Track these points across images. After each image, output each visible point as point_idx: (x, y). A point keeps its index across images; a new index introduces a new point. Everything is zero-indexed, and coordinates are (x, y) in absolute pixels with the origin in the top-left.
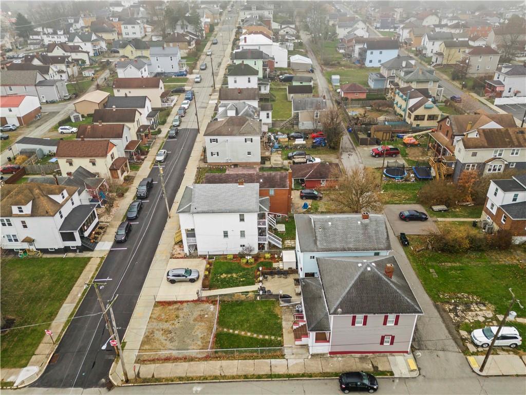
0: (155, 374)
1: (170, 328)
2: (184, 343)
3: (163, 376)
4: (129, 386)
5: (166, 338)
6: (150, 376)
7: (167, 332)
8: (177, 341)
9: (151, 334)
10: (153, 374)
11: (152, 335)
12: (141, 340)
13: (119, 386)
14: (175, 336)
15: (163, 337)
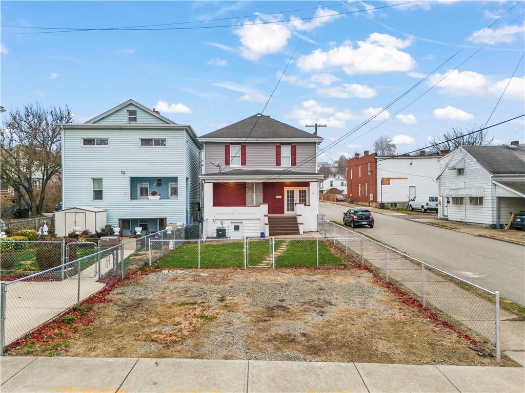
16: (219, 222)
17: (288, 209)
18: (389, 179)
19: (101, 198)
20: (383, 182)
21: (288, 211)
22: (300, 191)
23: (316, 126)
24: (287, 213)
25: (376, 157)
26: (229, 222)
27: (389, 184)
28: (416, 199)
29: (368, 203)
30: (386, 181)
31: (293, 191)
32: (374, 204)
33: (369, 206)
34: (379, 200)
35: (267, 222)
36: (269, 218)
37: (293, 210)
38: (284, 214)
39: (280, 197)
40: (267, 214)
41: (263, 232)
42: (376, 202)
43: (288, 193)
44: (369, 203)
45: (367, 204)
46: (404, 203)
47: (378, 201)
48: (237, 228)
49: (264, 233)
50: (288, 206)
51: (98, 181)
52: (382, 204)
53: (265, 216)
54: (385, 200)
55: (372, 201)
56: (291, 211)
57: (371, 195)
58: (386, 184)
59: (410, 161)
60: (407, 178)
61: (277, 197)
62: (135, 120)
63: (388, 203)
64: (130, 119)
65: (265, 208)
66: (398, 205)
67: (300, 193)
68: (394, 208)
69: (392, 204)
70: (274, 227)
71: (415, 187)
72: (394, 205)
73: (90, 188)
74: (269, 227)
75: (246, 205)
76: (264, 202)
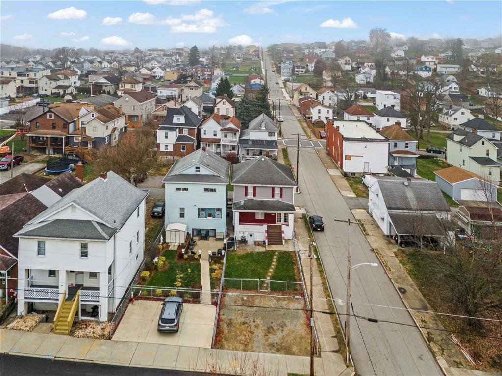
0: (333, 336)
1: (262, 328)
2: (286, 314)
3: (332, 328)
4: (352, 358)
5: (280, 331)
6: (336, 340)
7: (269, 330)
8: (285, 320)
9: (274, 346)
10: (332, 337)
11: (276, 345)
12: (284, 356)
13: (355, 369)
14: (276, 323)
15: (278, 334)
16: (242, 233)
18: (350, 156)
19: (184, 217)
20: (346, 158)
22: (284, 214)
23: (299, 135)
24: (277, 223)
26: (247, 233)
27: (350, 159)
30: (348, 158)
31: (281, 214)
32: (341, 170)
34: (344, 170)
38: (275, 223)
39: (274, 215)
40: (266, 229)
41: (264, 239)
46: (361, 173)
48: (251, 235)
51: (182, 209)
52: (345, 173)
54: (348, 171)
55: (340, 167)
57: (339, 162)
58: (348, 160)
59: (365, 144)
60: (363, 156)
61: (272, 215)
62: (199, 171)
63: (349, 173)
64: (196, 171)
66: (356, 175)
68: (353, 176)
69: (352, 174)
71: (368, 162)
73: (178, 212)
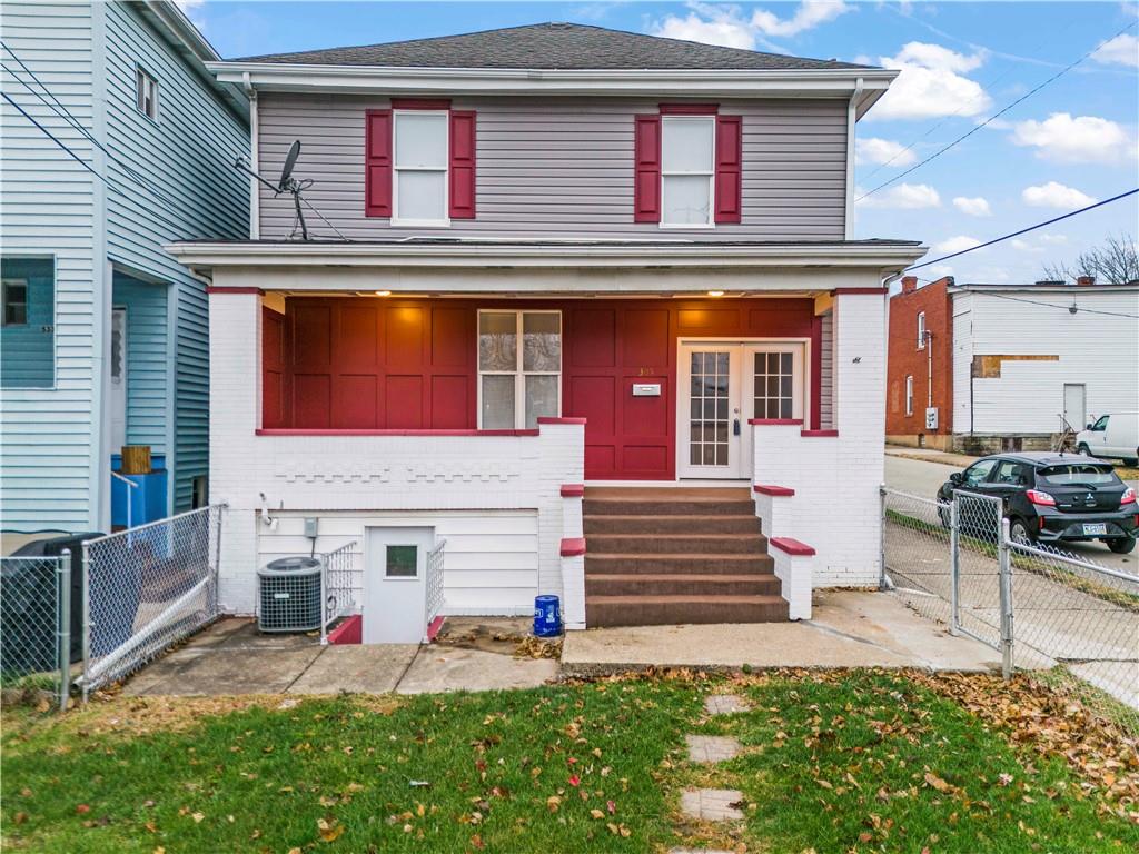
16: (296, 526)
17: (695, 451)
18: (996, 359)
20: (976, 371)
21: (695, 460)
22: (759, 357)
24: (689, 474)
25: (950, 290)
26: (354, 527)
27: (998, 375)
28: (1109, 424)
29: (916, 437)
30: (986, 366)
31: (725, 358)
32: (942, 440)
33: (920, 446)
34: (961, 426)
35: (574, 529)
36: (588, 508)
37: (723, 460)
38: (671, 479)
39: (654, 389)
40: (577, 479)
41: (548, 591)
42: (949, 433)
43: (695, 367)
44: (921, 435)
45: (914, 439)
46: (1049, 436)
47: (956, 429)
48: (401, 561)
49: (556, 603)
50: (695, 436)
52: (974, 439)
53: (567, 493)
54: (984, 427)
55: (934, 432)
56: (709, 461)
57: (930, 411)
58: (988, 375)
59: (1068, 300)
60: (1057, 357)
61: (640, 389)
63: (994, 437)
65: (565, 446)
66: (1025, 444)
67: (759, 367)
69: (1005, 440)
70: (614, 567)
71: (1083, 385)
72: (1011, 443)
74: (591, 567)
75: (474, 426)
76: (570, 413)
